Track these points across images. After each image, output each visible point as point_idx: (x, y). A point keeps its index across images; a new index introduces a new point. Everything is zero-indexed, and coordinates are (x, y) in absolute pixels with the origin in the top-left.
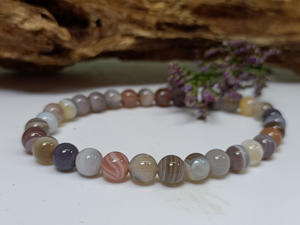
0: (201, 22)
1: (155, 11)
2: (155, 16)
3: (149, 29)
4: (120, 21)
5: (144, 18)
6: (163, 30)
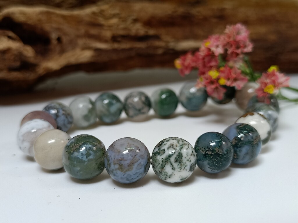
0: (152, 32)
1: (110, 26)
2: (110, 30)
3: (106, 41)
4: (79, 37)
6: (119, 42)
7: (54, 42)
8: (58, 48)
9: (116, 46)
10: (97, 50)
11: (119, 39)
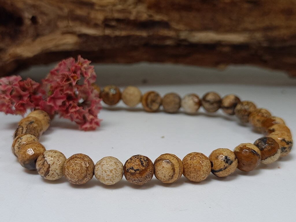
1: (103, 6)
2: (103, 11)
4: (61, 18)
5: (89, 14)
6: (112, 27)
7: (28, 22)
10: (81, 35)
11: (113, 23)
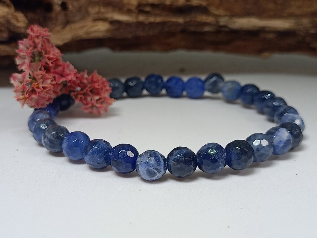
3: (129, 12)
6: (147, 13)
7: (57, 8)
8: (61, 18)
9: (141, 18)
10: (113, 22)
11: (148, 9)
